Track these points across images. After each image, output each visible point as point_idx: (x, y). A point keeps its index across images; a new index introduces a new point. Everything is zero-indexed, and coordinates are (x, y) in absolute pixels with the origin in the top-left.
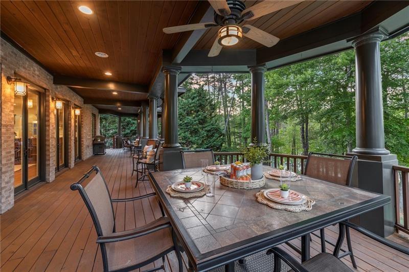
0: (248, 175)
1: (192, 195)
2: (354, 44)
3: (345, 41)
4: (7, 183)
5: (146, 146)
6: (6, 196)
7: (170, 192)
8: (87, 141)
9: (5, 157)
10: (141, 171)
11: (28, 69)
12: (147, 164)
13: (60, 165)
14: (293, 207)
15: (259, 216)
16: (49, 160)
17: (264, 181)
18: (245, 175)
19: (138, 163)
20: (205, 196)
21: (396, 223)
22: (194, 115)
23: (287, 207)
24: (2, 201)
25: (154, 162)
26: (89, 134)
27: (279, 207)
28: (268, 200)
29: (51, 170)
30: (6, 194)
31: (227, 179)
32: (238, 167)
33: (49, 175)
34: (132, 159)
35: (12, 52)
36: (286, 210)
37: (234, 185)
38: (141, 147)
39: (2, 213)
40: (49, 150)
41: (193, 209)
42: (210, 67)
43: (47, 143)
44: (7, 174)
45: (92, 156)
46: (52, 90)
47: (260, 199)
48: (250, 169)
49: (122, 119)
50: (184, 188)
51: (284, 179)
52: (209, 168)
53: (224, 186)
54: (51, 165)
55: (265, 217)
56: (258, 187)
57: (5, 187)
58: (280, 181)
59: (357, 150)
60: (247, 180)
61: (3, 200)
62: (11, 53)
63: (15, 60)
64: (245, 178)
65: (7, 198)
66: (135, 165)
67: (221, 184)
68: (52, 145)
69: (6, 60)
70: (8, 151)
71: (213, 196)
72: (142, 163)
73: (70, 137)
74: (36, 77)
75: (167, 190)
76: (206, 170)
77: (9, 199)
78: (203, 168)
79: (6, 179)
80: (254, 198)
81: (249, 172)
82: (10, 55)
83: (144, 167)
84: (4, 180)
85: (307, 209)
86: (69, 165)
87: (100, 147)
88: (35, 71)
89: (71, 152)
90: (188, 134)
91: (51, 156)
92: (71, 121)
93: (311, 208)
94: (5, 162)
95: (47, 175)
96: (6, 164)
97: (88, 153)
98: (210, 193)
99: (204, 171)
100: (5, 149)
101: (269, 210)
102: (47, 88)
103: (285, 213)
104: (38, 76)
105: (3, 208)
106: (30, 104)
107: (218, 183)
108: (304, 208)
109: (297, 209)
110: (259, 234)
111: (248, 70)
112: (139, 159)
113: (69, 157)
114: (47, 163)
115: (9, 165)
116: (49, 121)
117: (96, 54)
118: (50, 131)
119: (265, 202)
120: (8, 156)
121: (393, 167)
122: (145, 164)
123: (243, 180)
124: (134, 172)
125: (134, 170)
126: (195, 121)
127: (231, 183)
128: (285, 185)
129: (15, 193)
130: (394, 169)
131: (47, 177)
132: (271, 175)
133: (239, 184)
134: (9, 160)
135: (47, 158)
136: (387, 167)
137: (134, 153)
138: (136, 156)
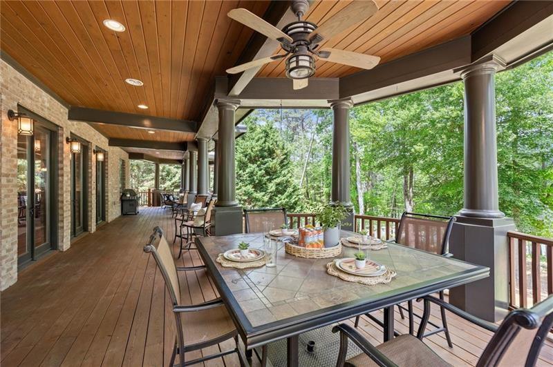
0: (320, 241)
1: (248, 265)
2: (463, 75)
3: (451, 71)
4: (8, 251)
5: (193, 204)
6: (6, 268)
7: (222, 261)
8: (113, 196)
9: (5, 217)
10: (186, 237)
11: (36, 99)
12: (194, 227)
13: (77, 228)
14: (368, 278)
15: (327, 289)
16: (63, 221)
17: (340, 249)
18: (316, 240)
19: (183, 226)
20: (265, 267)
21: (511, 305)
22: (259, 163)
23: (361, 279)
24: (2, 274)
25: (204, 225)
26: (116, 186)
27: (351, 279)
28: (341, 271)
29: (65, 234)
30: (7, 266)
31: (293, 246)
32: (307, 231)
33: (63, 241)
34: (174, 221)
35: (15, 78)
36: (359, 283)
37: (302, 254)
38: (186, 204)
39: (3, 289)
40: (62, 208)
41: (248, 281)
42: (279, 100)
43: (60, 198)
44: (9, 239)
45: (120, 217)
46: (66, 128)
47: (330, 270)
48: (322, 233)
49: (161, 167)
50: (239, 257)
51: (365, 247)
52: (272, 232)
53: (289, 254)
54: (65, 228)
55: (333, 290)
56: (331, 256)
57: (6, 256)
58: (358, 249)
59: (464, 211)
60: (318, 247)
61: (4, 273)
62: (13, 79)
63: (18, 88)
64: (315, 245)
65: (8, 270)
66: (179, 228)
67: (286, 252)
68: (67, 201)
69: (7, 88)
70: (10, 208)
71: (275, 267)
72: (188, 226)
73: (90, 190)
74: (46, 110)
75: (218, 258)
76: (268, 236)
77: (11, 272)
78: (265, 234)
79: (7, 246)
80: (323, 269)
81: (322, 238)
82: (13, 82)
83: (190, 232)
84: (4, 246)
85: (385, 281)
86: (89, 228)
87: (130, 205)
88: (44, 103)
89: (91, 211)
90: (250, 188)
91: (65, 215)
92: (91, 169)
93: (390, 280)
94: (6, 224)
95: (60, 241)
96: (7, 226)
97: (114, 212)
98: (271, 262)
99: (266, 237)
100: (5, 206)
101: (339, 282)
102: (61, 125)
103: (358, 286)
104: (48, 108)
105: (3, 283)
106: (37, 145)
107: (282, 251)
108: (381, 280)
109: (373, 281)
110: (323, 308)
111: (329, 105)
112: (183, 220)
113: (89, 218)
114: (60, 225)
115: (11, 227)
116: (62, 169)
117: (128, 81)
118: (64, 182)
119: (336, 274)
120: (9, 216)
121: (508, 233)
122: (191, 227)
123: (313, 247)
124: (177, 238)
125: (176, 236)
126: (260, 170)
127: (299, 251)
128: (361, 253)
129: (18, 264)
130: (510, 236)
131: (60, 244)
132: (350, 242)
133: (308, 253)
134: (11, 221)
135: (60, 218)
136: (501, 233)
137: (177, 214)
138: (179, 217)
